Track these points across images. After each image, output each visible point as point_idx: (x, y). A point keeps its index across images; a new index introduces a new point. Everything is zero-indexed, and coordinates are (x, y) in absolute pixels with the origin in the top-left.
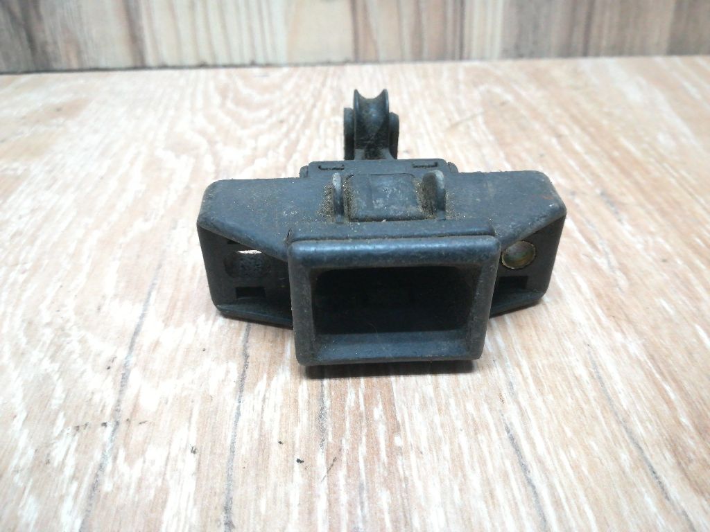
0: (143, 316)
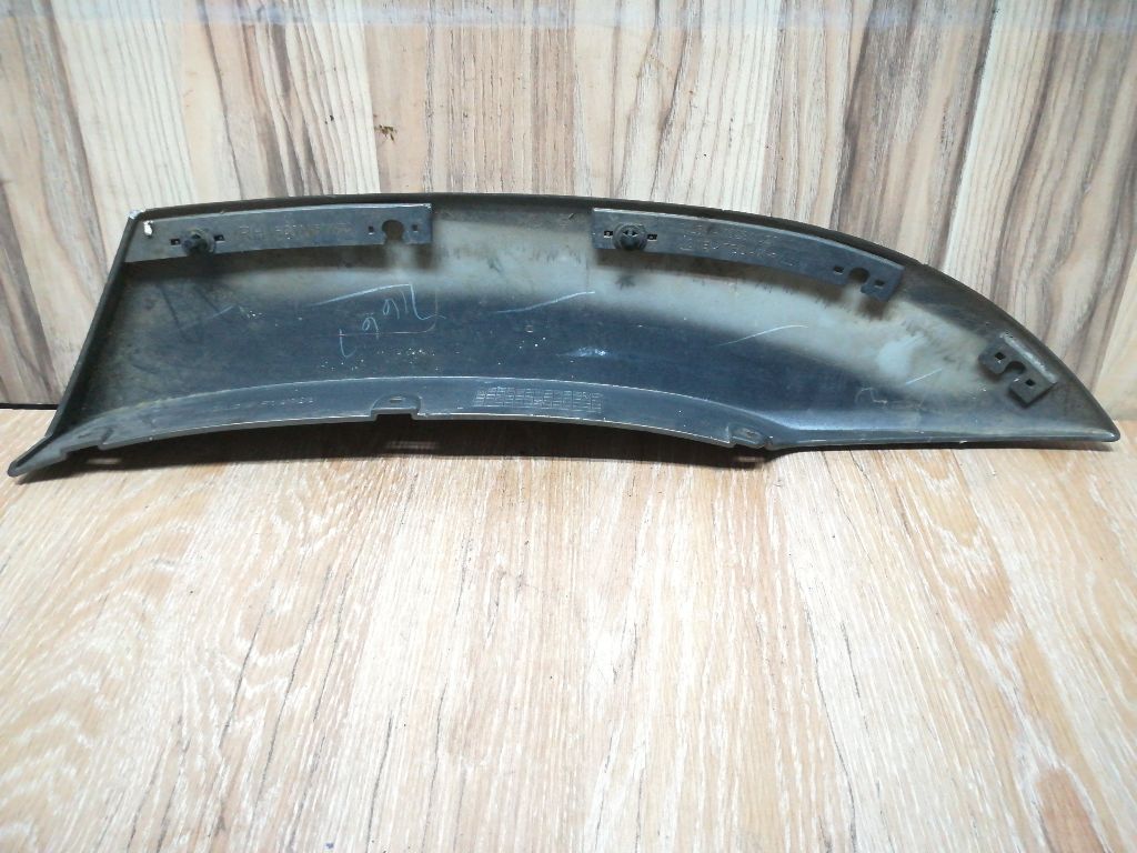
0: (250, 649)
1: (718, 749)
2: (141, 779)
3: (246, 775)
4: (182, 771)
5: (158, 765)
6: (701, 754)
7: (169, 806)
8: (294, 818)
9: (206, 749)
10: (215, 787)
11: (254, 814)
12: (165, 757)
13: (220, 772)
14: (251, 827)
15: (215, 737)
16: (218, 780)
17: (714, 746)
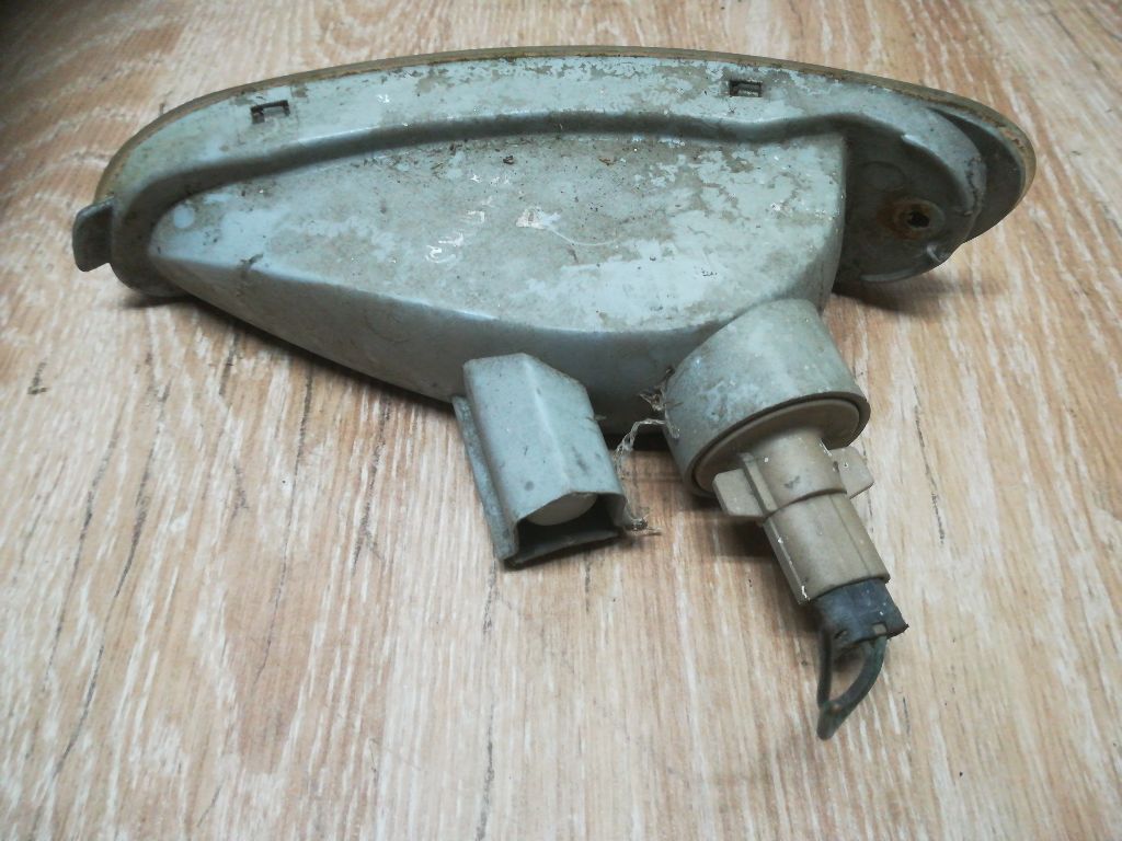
1: (1027, 378)
2: (92, 441)
3: (271, 430)
4: (162, 426)
5: (119, 420)
6: (1000, 383)
7: (146, 477)
8: (364, 488)
9: (198, 397)
10: (221, 448)
11: (294, 486)
12: (130, 408)
13: (227, 427)
14: (292, 502)
15: (210, 379)
16: (225, 439)
17: (1017, 372)
